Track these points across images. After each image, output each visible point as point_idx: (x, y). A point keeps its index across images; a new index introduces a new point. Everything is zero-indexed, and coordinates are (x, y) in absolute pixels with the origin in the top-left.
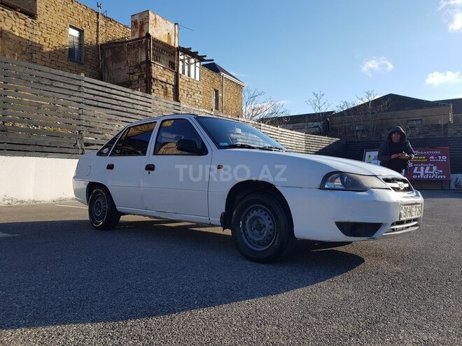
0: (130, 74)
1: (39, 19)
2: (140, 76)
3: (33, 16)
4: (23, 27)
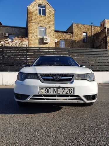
0: (101, 42)
1: (74, 33)
2: (103, 42)
3: (72, 33)
4: (70, 37)
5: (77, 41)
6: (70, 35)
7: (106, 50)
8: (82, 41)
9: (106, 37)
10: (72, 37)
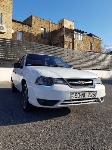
0: (58, 40)
1: (33, 26)
2: (61, 41)
3: (31, 26)
4: (28, 29)
5: (35, 35)
6: (28, 28)
7: (63, 48)
8: (41, 36)
9: (63, 36)
10: (30, 30)
